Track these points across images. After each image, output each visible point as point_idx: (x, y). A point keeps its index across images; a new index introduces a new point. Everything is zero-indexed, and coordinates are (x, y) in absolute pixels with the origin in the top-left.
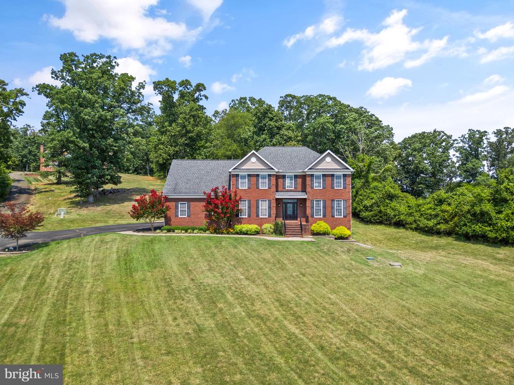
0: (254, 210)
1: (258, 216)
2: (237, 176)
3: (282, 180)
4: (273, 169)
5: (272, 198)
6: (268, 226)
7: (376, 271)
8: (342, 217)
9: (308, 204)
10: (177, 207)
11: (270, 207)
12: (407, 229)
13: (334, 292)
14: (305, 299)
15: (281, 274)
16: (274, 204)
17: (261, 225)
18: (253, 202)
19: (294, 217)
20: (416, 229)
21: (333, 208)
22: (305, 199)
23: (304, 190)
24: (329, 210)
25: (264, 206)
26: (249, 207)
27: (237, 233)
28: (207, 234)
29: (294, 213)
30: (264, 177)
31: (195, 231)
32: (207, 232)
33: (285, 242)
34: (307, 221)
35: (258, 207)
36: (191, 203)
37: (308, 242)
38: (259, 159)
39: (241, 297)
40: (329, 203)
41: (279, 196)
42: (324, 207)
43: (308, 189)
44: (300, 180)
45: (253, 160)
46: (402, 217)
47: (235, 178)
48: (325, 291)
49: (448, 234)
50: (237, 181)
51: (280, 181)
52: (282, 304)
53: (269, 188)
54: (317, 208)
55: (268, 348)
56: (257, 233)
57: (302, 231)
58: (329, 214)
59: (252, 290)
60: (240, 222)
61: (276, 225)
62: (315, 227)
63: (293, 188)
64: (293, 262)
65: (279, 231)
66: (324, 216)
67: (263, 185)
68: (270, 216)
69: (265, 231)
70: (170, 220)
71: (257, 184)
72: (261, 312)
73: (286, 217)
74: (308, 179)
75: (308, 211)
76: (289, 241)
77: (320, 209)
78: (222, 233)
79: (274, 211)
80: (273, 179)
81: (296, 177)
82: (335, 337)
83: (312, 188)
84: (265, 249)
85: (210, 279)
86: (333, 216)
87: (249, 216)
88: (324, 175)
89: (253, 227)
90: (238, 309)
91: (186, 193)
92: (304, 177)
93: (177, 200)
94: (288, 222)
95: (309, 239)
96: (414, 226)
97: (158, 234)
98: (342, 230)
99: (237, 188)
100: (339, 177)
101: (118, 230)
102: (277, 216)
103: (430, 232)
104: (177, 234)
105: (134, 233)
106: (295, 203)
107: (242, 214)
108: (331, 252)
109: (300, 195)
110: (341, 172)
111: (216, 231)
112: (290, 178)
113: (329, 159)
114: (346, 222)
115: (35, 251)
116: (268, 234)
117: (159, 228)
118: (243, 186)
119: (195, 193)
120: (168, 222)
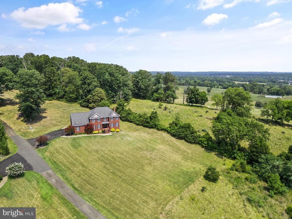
1: (98, 128)
2: (92, 119)
3: (103, 119)
4: (101, 117)
6: (100, 131)
9: (110, 124)
13: (117, 147)
14: (113, 149)
15: (107, 144)
16: (101, 125)
17: (98, 131)
18: (96, 126)
19: (106, 127)
21: (115, 125)
23: (108, 121)
25: (99, 126)
27: (93, 134)
28: (86, 135)
30: (99, 119)
31: (82, 134)
33: (106, 136)
34: (109, 128)
36: (80, 127)
37: (111, 135)
38: (97, 115)
39: (102, 151)
41: (103, 123)
42: (113, 125)
43: (110, 121)
44: (107, 119)
52: (109, 151)
55: (110, 158)
56: (98, 133)
57: (109, 131)
59: (103, 149)
62: (112, 130)
63: (106, 121)
64: (109, 141)
65: (104, 132)
67: (99, 121)
68: (101, 128)
71: (97, 121)
72: (106, 153)
73: (104, 128)
74: (110, 119)
75: (110, 126)
76: (107, 136)
78: (90, 134)
80: (101, 119)
81: (106, 118)
82: (119, 155)
83: (110, 120)
84: (102, 139)
85: (94, 148)
86: (116, 127)
87: (95, 129)
88: (113, 117)
90: (102, 153)
91: (79, 125)
92: (108, 118)
93: (76, 127)
94: (105, 129)
95: (111, 134)
96: (134, 123)
97: (73, 136)
98: (118, 130)
99: (92, 122)
100: (117, 117)
101: (59, 135)
102: (102, 128)
103: (138, 125)
104: (78, 136)
105: (67, 137)
106: (106, 124)
107: (94, 128)
108: (116, 137)
109: (108, 123)
110: (117, 116)
111: (88, 134)
112: (105, 118)
113: (114, 114)
114: (119, 127)
115: (48, 146)
116: (101, 133)
117: (72, 134)
118: (94, 122)
119: (81, 124)
120: (74, 132)
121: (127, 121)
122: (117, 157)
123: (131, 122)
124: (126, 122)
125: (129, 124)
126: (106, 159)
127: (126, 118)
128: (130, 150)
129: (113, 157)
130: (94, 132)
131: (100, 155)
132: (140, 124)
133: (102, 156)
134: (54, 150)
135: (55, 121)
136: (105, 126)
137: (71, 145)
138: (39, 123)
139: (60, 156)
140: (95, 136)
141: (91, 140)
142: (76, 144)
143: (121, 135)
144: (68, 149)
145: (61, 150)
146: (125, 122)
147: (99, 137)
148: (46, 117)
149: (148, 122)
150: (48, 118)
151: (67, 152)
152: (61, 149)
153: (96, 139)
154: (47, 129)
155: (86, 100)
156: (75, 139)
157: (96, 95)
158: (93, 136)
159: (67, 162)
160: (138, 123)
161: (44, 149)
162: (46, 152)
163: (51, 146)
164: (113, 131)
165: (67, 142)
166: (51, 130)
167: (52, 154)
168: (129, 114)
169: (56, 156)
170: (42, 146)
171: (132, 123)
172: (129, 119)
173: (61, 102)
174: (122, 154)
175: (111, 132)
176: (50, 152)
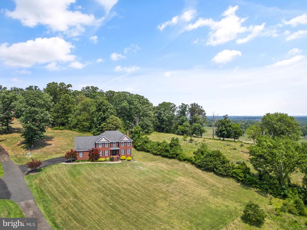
0: (103, 154)
1: (105, 155)
2: (98, 144)
4: (109, 141)
5: (109, 150)
6: (108, 158)
7: (136, 170)
9: (120, 151)
10: (79, 154)
11: (108, 153)
13: (126, 177)
14: (119, 179)
15: (113, 173)
16: (110, 151)
17: (106, 158)
18: (103, 151)
19: (116, 155)
20: (152, 153)
21: (127, 151)
23: (118, 146)
24: (126, 152)
25: (106, 152)
26: (102, 153)
27: (99, 161)
28: (89, 162)
30: (107, 144)
31: (86, 161)
32: (90, 161)
33: (113, 164)
34: (119, 156)
35: (105, 153)
37: (120, 163)
38: (105, 138)
39: (105, 180)
40: (126, 150)
41: (112, 149)
42: (124, 151)
43: (120, 146)
44: (117, 144)
45: (103, 139)
46: (148, 149)
48: (124, 177)
49: (160, 155)
50: (98, 145)
52: (114, 181)
53: (108, 147)
54: (122, 152)
55: (113, 189)
56: (105, 161)
57: (118, 159)
58: (126, 153)
59: (107, 178)
60: (99, 157)
61: (111, 158)
62: (122, 158)
63: (115, 146)
64: (116, 170)
65: (112, 160)
66: (124, 154)
67: (107, 146)
68: (108, 155)
69: (107, 160)
70: (77, 158)
71: (105, 146)
72: (110, 183)
73: (113, 155)
74: (120, 144)
75: (120, 153)
76: (115, 163)
78: (94, 162)
79: (110, 154)
80: (110, 144)
82: (125, 186)
84: (108, 167)
85: (96, 177)
86: (127, 154)
87: (102, 155)
88: (124, 142)
89: (104, 159)
90: (105, 183)
91: (82, 150)
92: (119, 143)
93: (79, 152)
97: (74, 163)
98: (130, 158)
99: (98, 147)
100: (128, 143)
101: (59, 162)
103: (155, 154)
104: (80, 163)
105: (66, 163)
106: (116, 150)
107: (100, 155)
108: (126, 166)
109: (118, 148)
110: (129, 141)
111: (92, 161)
112: (114, 143)
113: (126, 138)
114: (130, 155)
115: (40, 172)
116: (108, 161)
117: (73, 161)
118: (100, 147)
119: (85, 149)
120: (76, 159)
121: (143, 151)
122: (123, 188)
123: (148, 151)
125: (145, 154)
126: (108, 190)
127: (143, 147)
128: (141, 181)
129: (117, 188)
130: (101, 159)
131: (101, 185)
132: (158, 153)
133: (103, 187)
134: (46, 177)
135: (59, 148)
136: (114, 153)
137: (68, 172)
138: (41, 149)
139: (51, 185)
140: (100, 164)
141: (95, 168)
142: (75, 172)
143: (133, 164)
144: (64, 177)
145: (54, 178)
146: (141, 152)
147: (105, 165)
148: (50, 145)
149: (167, 151)
150: (53, 145)
151: (61, 180)
152: (55, 176)
153: (100, 167)
154: (48, 155)
155: (100, 129)
156: (75, 166)
157: (110, 122)
158: (97, 163)
159: (57, 191)
160: (155, 152)
161: (34, 175)
162: (36, 179)
163: (43, 173)
165: (65, 169)
166: (52, 157)
167: (41, 182)
168: (146, 142)
169: (46, 184)
170: (33, 173)
171: (148, 153)
172: (145, 148)
173: (73, 132)
174: (130, 185)
175: (120, 161)
176: (41, 180)
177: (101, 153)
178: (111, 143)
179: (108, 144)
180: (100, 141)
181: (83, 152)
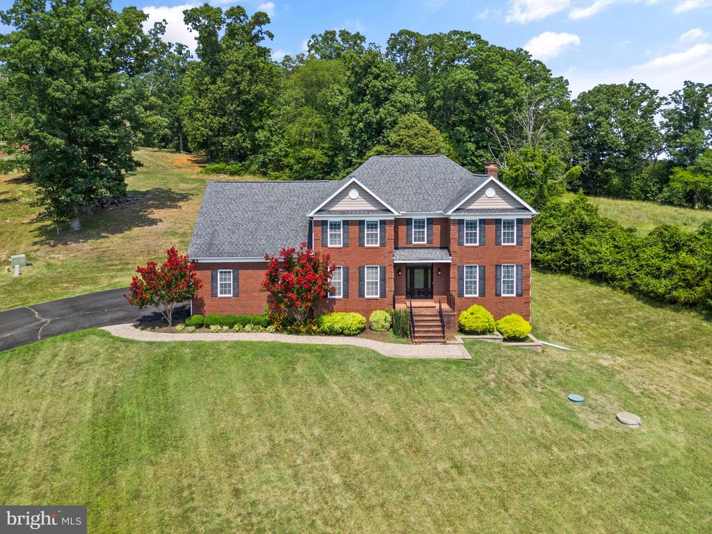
0: (354, 284)
1: (361, 294)
2: (324, 223)
3: (405, 227)
4: (389, 211)
5: (387, 263)
6: (380, 317)
8: (514, 295)
9: (453, 272)
10: (214, 279)
11: (383, 279)
12: (614, 288)
16: (391, 274)
17: (366, 313)
18: (354, 271)
19: (427, 294)
20: (631, 290)
21: (497, 279)
22: (448, 265)
23: (445, 246)
24: (490, 283)
25: (371, 276)
26: (346, 280)
27: (325, 333)
28: (269, 335)
29: (426, 285)
30: (372, 225)
31: (248, 327)
32: (272, 328)
34: (451, 302)
35: (361, 279)
36: (240, 272)
37: (458, 362)
38: (363, 193)
40: (490, 272)
41: (402, 257)
42: (483, 278)
43: (454, 246)
44: (437, 229)
45: (354, 194)
47: (320, 228)
49: (691, 305)
50: (324, 232)
51: (402, 229)
53: (383, 245)
54: (470, 282)
56: (361, 331)
57: (445, 326)
58: (490, 291)
60: (330, 307)
61: (396, 316)
62: (466, 318)
63: (425, 242)
65: (403, 328)
66: (482, 294)
67: (372, 242)
68: (383, 295)
69: (375, 326)
70: (203, 304)
71: (361, 239)
73: (412, 294)
74: (454, 229)
75: (454, 285)
76: (424, 362)
77: (475, 282)
78: (298, 332)
79: (391, 286)
80: (390, 230)
81: (431, 221)
83: (460, 244)
84: (379, 386)
86: (498, 295)
87: (346, 295)
88: (483, 222)
89: (353, 319)
91: (231, 255)
92: (445, 223)
93: (213, 267)
94: (416, 303)
95: (456, 349)
96: (627, 284)
97: (182, 335)
98: (515, 323)
99: (324, 245)
100: (509, 224)
102: (397, 292)
104: (214, 335)
105: (136, 334)
106: (427, 268)
107: (333, 292)
109: (438, 257)
110: (513, 217)
111: (287, 325)
112: (420, 224)
113: (491, 192)
114: (522, 304)
116: (380, 335)
117: (181, 316)
118: (335, 241)
119: (247, 253)
120: (199, 306)
121: (567, 271)
123: (599, 278)
124: (566, 280)
125: (587, 289)
127: (566, 253)
136: (419, 284)
146: (556, 277)
148: (154, 223)
150: (162, 227)
154: (105, 271)
158: (311, 349)
164: (479, 324)
172: (586, 259)
175: (459, 338)
177: (337, 280)
178: (397, 222)
179: (383, 231)
180: (336, 208)
181: (237, 267)
